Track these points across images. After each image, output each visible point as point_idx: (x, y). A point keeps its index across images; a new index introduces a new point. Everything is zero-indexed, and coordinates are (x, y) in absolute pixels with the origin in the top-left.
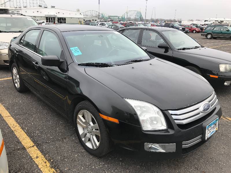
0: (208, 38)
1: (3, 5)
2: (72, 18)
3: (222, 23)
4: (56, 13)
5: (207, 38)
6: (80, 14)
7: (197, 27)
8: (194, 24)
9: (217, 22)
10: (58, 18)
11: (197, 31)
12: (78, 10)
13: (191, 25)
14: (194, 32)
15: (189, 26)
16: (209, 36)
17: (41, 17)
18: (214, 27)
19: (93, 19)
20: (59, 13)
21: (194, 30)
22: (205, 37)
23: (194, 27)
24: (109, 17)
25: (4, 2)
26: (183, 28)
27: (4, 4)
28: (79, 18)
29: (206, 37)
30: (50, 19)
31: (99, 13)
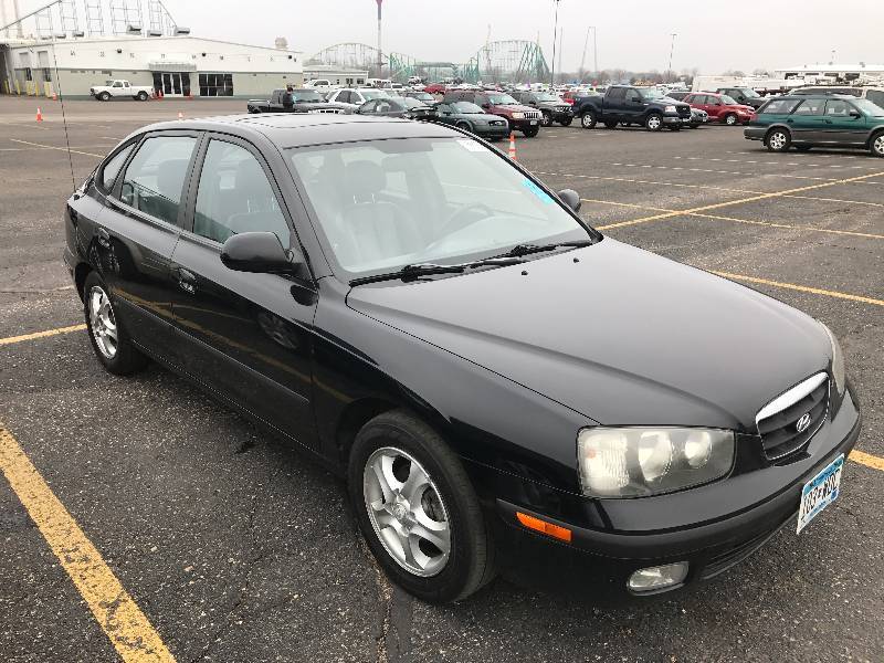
0: (775, 147)
1: (13, 31)
2: (255, 74)
3: (851, 82)
4: (194, 57)
5: (771, 150)
6: (290, 57)
7: (742, 100)
8: (727, 92)
9: (833, 79)
10: (202, 77)
11: (743, 117)
12: (282, 44)
13: (718, 92)
14: (730, 120)
15: (710, 99)
16: (778, 141)
17: (135, 72)
18: (798, 102)
19: (349, 76)
20: (204, 55)
21: (729, 114)
22: (760, 144)
23: (729, 100)
24: (419, 69)
25: (17, 16)
26: (679, 108)
27: (15, 26)
28: (285, 75)
29: (766, 142)
30: (168, 82)
31: (380, 54)
